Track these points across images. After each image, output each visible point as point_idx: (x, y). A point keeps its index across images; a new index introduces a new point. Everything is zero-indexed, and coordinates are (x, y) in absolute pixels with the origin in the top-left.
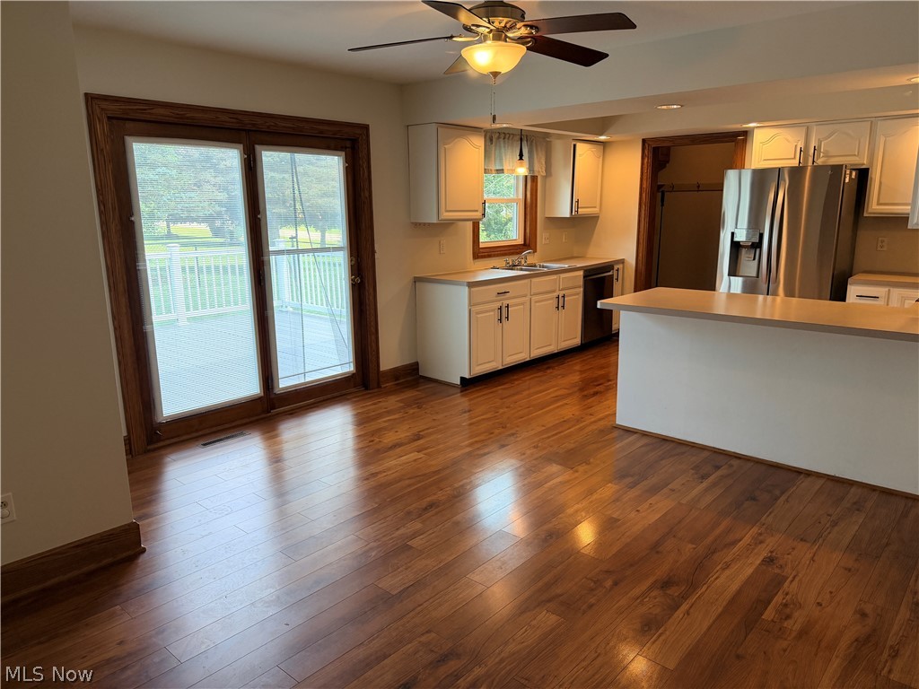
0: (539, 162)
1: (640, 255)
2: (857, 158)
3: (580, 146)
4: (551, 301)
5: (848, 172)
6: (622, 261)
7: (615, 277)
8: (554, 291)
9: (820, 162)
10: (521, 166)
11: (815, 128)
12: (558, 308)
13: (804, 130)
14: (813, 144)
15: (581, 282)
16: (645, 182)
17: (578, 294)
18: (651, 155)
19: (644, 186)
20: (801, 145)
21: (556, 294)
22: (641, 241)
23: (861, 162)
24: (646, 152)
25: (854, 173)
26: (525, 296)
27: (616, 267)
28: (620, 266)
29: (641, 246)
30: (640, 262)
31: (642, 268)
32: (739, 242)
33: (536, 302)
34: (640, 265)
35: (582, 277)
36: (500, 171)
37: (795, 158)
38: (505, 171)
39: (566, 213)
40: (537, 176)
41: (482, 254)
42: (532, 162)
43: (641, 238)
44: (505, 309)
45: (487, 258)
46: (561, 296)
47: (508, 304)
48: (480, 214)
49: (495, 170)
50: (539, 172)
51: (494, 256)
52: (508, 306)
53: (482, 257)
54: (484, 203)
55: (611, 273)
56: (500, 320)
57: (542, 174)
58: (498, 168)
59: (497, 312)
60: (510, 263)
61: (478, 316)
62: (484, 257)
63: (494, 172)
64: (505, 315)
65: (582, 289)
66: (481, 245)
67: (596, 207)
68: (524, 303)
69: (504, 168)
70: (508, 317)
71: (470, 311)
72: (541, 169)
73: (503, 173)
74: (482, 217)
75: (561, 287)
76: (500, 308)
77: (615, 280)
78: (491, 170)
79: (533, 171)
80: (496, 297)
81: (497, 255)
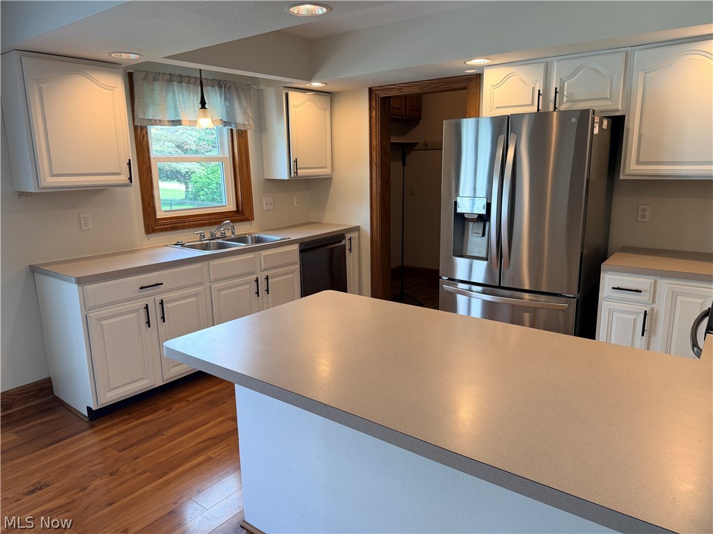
0: (244, 112)
1: (375, 222)
2: (608, 103)
3: (293, 96)
4: (247, 286)
5: (597, 120)
6: (357, 229)
7: (347, 247)
8: (253, 273)
9: (563, 107)
10: (205, 116)
11: (556, 63)
12: (258, 293)
13: (541, 68)
14: (554, 84)
16: (374, 140)
17: (293, 272)
18: (379, 107)
19: (374, 144)
20: (539, 86)
21: (254, 277)
22: (374, 206)
23: (614, 108)
24: (374, 103)
25: (605, 123)
26: (201, 284)
27: (348, 236)
28: (354, 235)
29: (375, 212)
30: (375, 231)
31: (377, 236)
32: (463, 214)
33: (219, 290)
34: (375, 234)
35: (298, 253)
36: (177, 122)
37: (533, 104)
38: (183, 123)
39: (284, 175)
40: (246, 131)
41: (161, 227)
42: (230, 112)
43: (374, 202)
44: (159, 307)
45: (170, 230)
46: (263, 278)
47: (162, 300)
48: (124, 178)
49: (169, 121)
50: (245, 125)
51: (183, 228)
52: (162, 303)
53: (162, 230)
54: (129, 164)
55: (343, 243)
56: (148, 322)
57: (249, 127)
58: (173, 119)
59: (143, 312)
60: (208, 236)
61: (104, 323)
62: (166, 230)
63: (166, 123)
64: (159, 315)
65: (298, 266)
66: (159, 215)
67: (326, 168)
68: (196, 295)
69: (181, 119)
70: (163, 318)
71: (86, 318)
72: (249, 122)
73: (181, 125)
74: (128, 181)
75: (263, 268)
76: (147, 307)
77: (347, 251)
78: (160, 121)
79: (236, 124)
80: (139, 292)
81: (189, 227)
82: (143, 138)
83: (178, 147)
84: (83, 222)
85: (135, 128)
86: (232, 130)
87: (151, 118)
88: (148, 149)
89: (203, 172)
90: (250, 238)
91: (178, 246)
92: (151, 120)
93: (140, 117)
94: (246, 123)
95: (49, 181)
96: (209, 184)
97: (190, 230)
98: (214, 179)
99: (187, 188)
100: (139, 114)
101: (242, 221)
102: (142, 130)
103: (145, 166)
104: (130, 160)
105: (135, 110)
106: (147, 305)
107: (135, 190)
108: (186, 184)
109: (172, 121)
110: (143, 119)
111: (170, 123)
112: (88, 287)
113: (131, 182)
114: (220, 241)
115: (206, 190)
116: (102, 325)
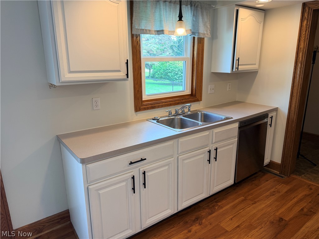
0: (205, 25)
1: (293, 106)
4: (202, 156)
6: (276, 110)
7: (269, 123)
8: (206, 146)
10: (181, 27)
12: (209, 161)
15: (236, 133)
17: (233, 144)
18: (311, 18)
21: (207, 149)
22: (295, 94)
24: (305, 15)
26: (172, 156)
27: (270, 115)
28: (274, 114)
29: (294, 99)
30: (293, 112)
31: (294, 117)
33: (184, 160)
35: (238, 128)
36: (160, 32)
38: (165, 32)
39: (228, 70)
40: (204, 38)
41: (145, 107)
42: (195, 25)
43: (295, 91)
44: (142, 176)
45: (150, 109)
46: (213, 149)
47: (145, 172)
48: (123, 74)
49: (155, 31)
50: (204, 34)
51: (158, 107)
52: (144, 173)
53: (145, 109)
54: (127, 63)
55: (266, 120)
56: (134, 189)
57: (207, 36)
58: (158, 30)
59: (131, 181)
60: (173, 113)
61: (101, 192)
62: (148, 109)
63: (153, 32)
64: (142, 182)
65: (237, 139)
66: (145, 98)
67: (255, 64)
68: (168, 164)
69: (164, 29)
70: (144, 184)
71: (88, 190)
72: (207, 32)
73: (163, 34)
74: (126, 77)
75: (214, 141)
76: (133, 178)
77: (268, 126)
78: (150, 31)
79: (199, 33)
80: (128, 166)
81: (162, 106)
82: (137, 44)
83: (148, 52)
84: (94, 104)
85: (132, 36)
86: (194, 38)
87: (143, 28)
88: (140, 52)
89: (158, 64)
90: (200, 114)
91: (155, 121)
92: (143, 30)
93: (136, 27)
94: (205, 32)
95: (67, 77)
96: (160, 70)
97: (162, 108)
98: (162, 68)
99: (150, 71)
100: (136, 26)
101: (194, 101)
102: (137, 37)
103: (137, 64)
104: (127, 60)
105: (133, 22)
106: (134, 176)
107: (130, 83)
108: (150, 69)
109: (158, 31)
110: (138, 29)
111: (156, 32)
112: (90, 166)
113: (128, 77)
114: (181, 117)
115: (158, 72)
116: (99, 193)
